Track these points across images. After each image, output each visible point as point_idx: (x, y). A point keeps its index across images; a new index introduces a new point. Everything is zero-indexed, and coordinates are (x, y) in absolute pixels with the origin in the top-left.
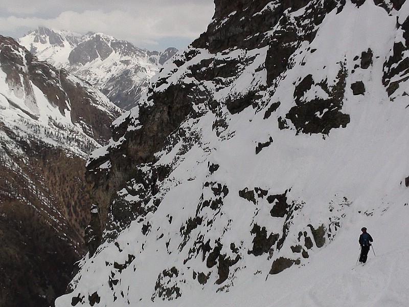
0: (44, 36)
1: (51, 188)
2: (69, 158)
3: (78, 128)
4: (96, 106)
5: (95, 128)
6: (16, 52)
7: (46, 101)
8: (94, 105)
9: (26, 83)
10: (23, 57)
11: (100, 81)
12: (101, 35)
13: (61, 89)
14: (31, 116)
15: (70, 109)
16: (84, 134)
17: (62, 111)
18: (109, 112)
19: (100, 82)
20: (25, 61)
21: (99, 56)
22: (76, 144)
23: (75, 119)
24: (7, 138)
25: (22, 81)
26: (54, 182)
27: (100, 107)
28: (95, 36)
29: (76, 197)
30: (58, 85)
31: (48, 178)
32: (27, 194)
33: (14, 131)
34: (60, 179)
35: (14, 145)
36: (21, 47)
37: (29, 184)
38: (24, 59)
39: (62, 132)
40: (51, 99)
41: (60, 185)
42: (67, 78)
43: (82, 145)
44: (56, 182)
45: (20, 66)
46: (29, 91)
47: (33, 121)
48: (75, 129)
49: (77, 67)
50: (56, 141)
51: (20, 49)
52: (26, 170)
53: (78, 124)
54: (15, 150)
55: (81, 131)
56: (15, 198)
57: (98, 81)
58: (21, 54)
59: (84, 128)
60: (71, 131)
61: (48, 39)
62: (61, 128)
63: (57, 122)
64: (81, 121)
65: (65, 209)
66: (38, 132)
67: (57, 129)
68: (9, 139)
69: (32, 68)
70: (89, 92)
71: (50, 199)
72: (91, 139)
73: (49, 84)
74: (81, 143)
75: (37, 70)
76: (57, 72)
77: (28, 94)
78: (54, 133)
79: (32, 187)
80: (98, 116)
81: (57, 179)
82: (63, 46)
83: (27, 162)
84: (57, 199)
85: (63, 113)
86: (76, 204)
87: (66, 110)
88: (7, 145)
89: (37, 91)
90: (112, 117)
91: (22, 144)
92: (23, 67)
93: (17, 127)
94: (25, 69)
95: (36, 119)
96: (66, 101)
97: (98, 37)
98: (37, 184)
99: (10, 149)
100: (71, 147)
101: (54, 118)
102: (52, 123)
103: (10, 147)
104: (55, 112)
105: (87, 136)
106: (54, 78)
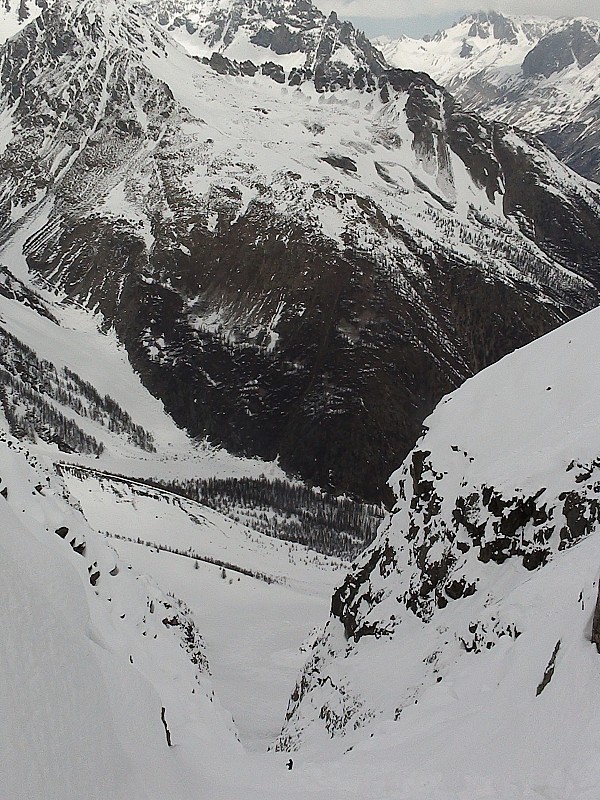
0: (486, 24)
1: (458, 328)
2: (489, 285)
3: (513, 224)
4: (545, 185)
5: (540, 225)
6: (431, 97)
7: (468, 177)
8: (542, 184)
9: (441, 148)
10: (441, 104)
11: (572, 107)
12: (584, 20)
13: (493, 158)
14: (444, 204)
15: (504, 192)
16: (520, 234)
17: (491, 196)
18: (564, 197)
19: (571, 110)
20: (442, 112)
21: (576, 61)
22: (504, 254)
23: (509, 209)
24: (405, 250)
25: (435, 147)
26: (463, 319)
27: (551, 189)
28: (572, 23)
29: (492, 344)
30: (488, 151)
31: (456, 313)
32: (424, 335)
33: (416, 239)
34: (473, 315)
35: (413, 261)
36: (438, 87)
37: (428, 320)
38: (442, 108)
39: (487, 231)
40: (476, 175)
41: (471, 324)
42: (504, 139)
43: (513, 257)
44: (466, 319)
45: (434, 121)
46: (444, 162)
47: (445, 214)
48: (506, 226)
49: (536, 82)
50: (475, 249)
51: (437, 92)
52: (426, 299)
53: (512, 217)
54: (415, 269)
55: (516, 228)
56: (408, 341)
57: (568, 107)
58: (437, 100)
59: (521, 224)
60: (501, 229)
61: (491, 30)
62: (486, 224)
63: (482, 213)
64: (519, 213)
65: (475, 360)
66: (450, 233)
67: (480, 225)
68: (408, 252)
69: (452, 123)
70: (537, 163)
71: (455, 344)
72: (530, 242)
73: (474, 150)
74: (513, 253)
75: (459, 126)
76: (489, 129)
77: (442, 167)
78: (473, 236)
79: (432, 324)
80: (546, 204)
81: (469, 315)
82: (515, 42)
83: (429, 288)
84: (466, 344)
85: (492, 199)
86: (490, 354)
87: (496, 193)
88: (404, 261)
89: (457, 163)
90: (568, 205)
91: (424, 259)
92: (438, 122)
93: (420, 232)
94: (441, 125)
95: (451, 208)
96: (499, 179)
97: (578, 24)
98: (441, 321)
99: (408, 267)
100: (496, 260)
101: (476, 207)
102: (473, 216)
103: (407, 263)
104: (479, 196)
105: (524, 237)
106: (483, 140)
